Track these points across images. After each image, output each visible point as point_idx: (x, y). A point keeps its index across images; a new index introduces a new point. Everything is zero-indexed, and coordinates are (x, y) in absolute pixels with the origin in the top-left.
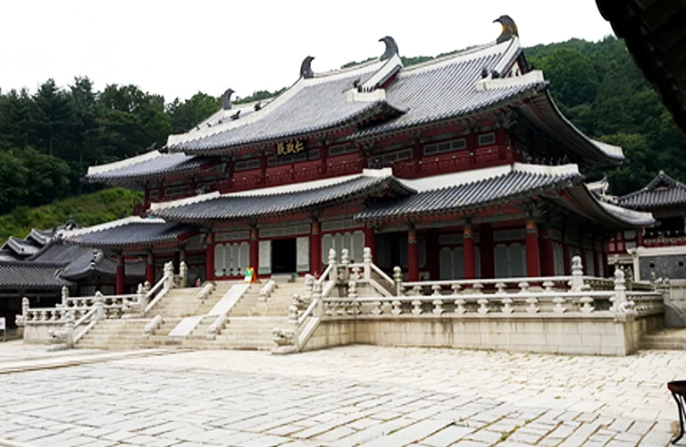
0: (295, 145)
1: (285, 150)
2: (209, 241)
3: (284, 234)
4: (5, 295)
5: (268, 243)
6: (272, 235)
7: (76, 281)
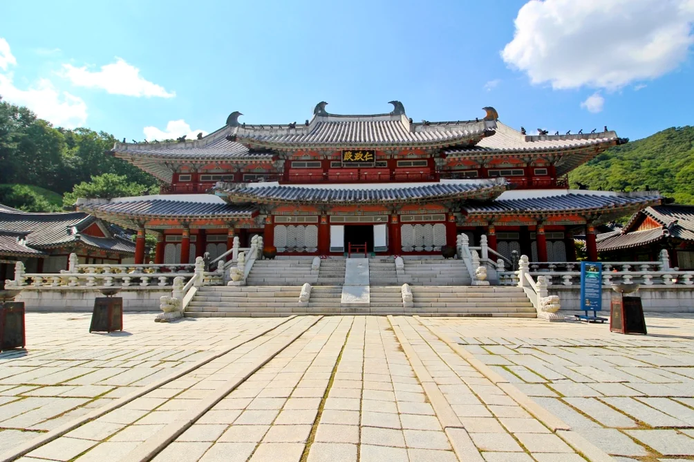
0: (364, 155)
1: (353, 158)
2: (269, 222)
3: (359, 221)
4: (5, 262)
5: (342, 228)
6: (345, 222)
7: (43, 250)
